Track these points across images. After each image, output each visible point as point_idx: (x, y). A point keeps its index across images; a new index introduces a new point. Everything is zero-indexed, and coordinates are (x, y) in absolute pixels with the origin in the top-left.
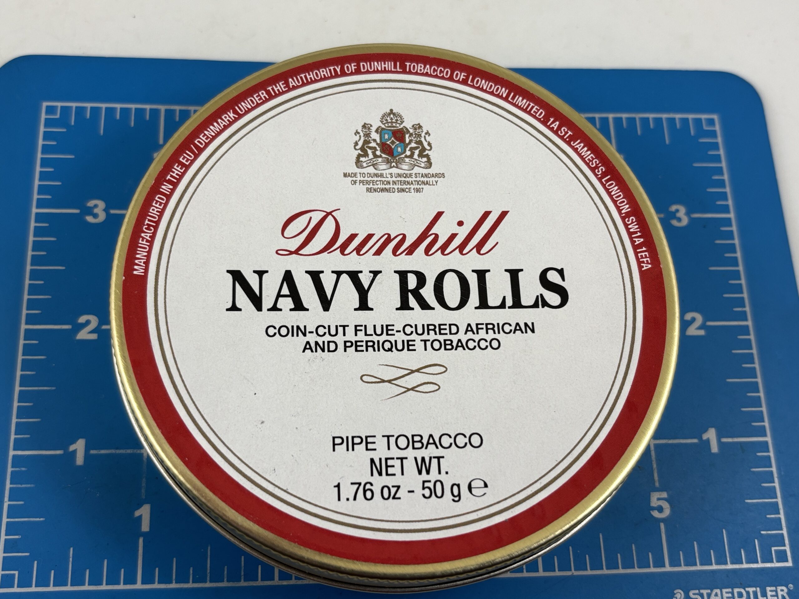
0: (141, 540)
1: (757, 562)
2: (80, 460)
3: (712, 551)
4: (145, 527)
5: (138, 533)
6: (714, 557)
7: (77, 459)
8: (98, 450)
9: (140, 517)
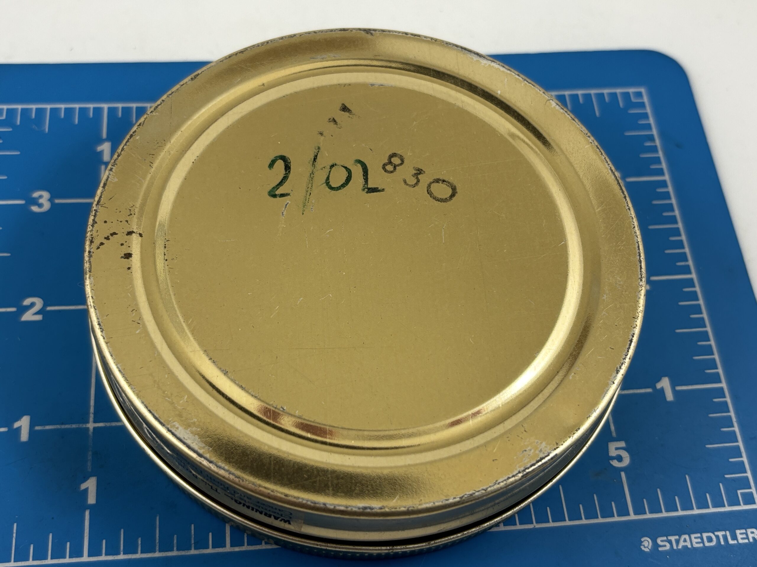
0: (87, 513)
1: (724, 506)
2: (24, 436)
3: (677, 498)
4: (92, 500)
5: (84, 506)
6: (679, 502)
7: (22, 435)
8: (43, 426)
9: (86, 490)
